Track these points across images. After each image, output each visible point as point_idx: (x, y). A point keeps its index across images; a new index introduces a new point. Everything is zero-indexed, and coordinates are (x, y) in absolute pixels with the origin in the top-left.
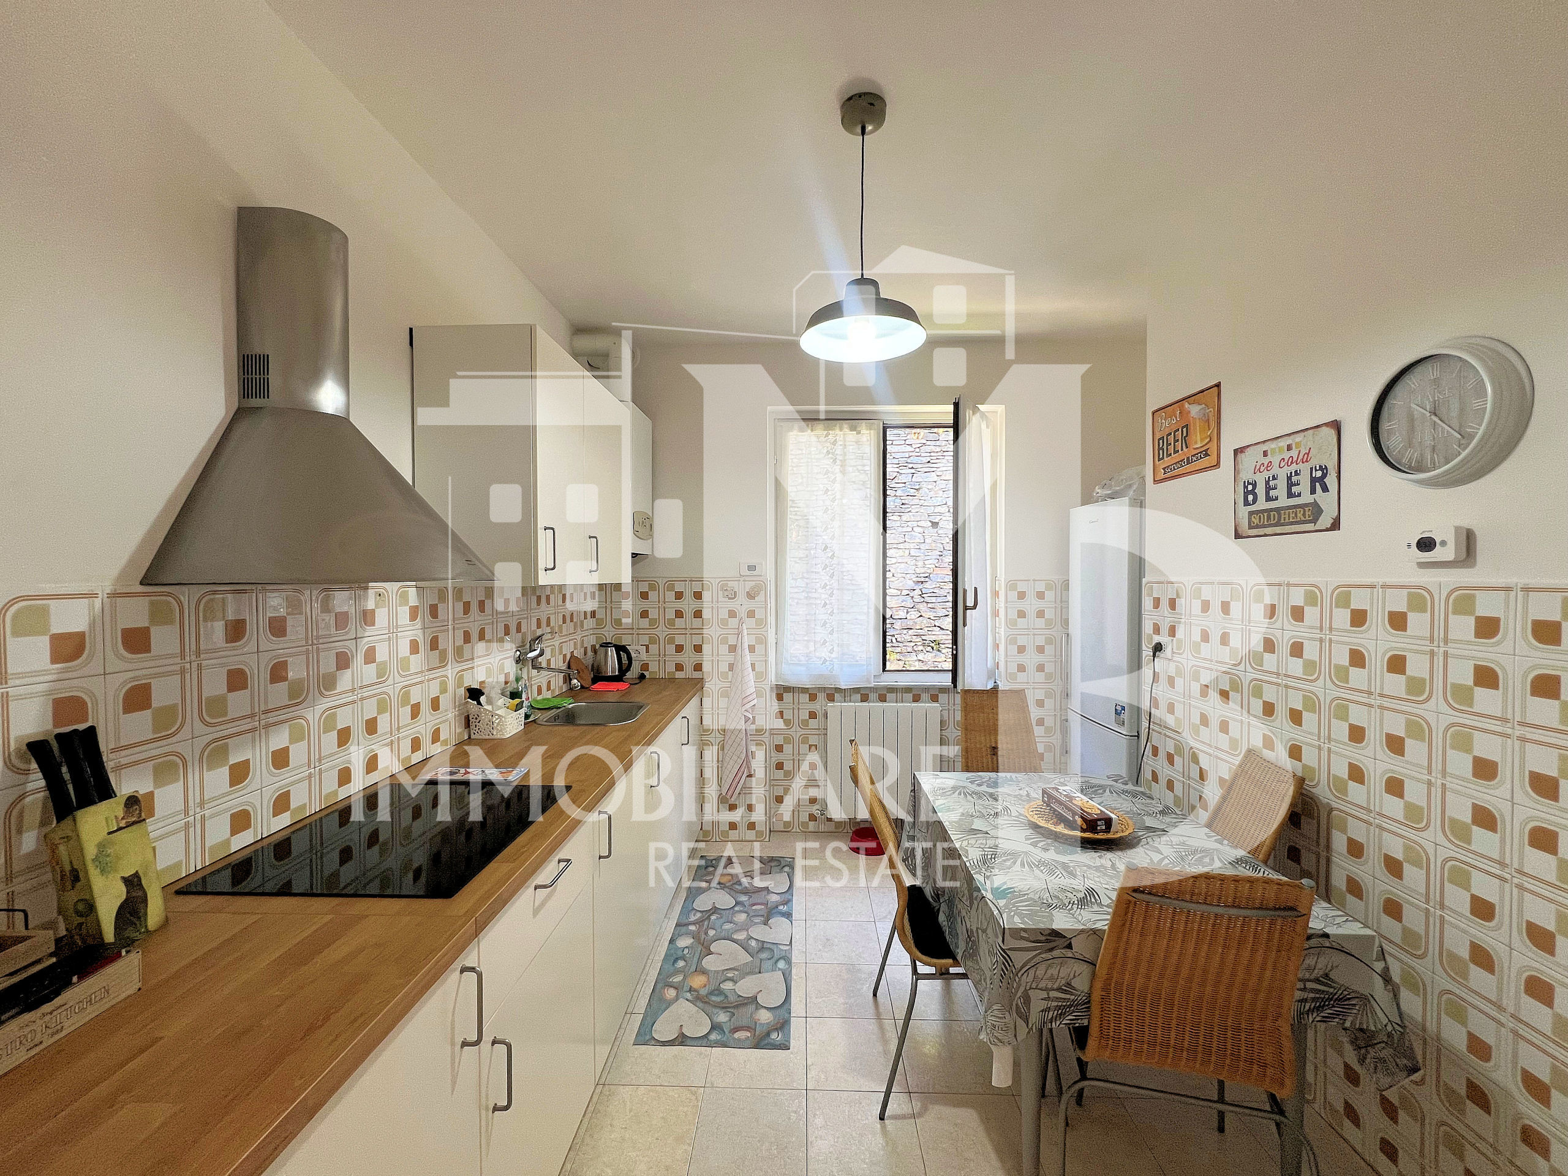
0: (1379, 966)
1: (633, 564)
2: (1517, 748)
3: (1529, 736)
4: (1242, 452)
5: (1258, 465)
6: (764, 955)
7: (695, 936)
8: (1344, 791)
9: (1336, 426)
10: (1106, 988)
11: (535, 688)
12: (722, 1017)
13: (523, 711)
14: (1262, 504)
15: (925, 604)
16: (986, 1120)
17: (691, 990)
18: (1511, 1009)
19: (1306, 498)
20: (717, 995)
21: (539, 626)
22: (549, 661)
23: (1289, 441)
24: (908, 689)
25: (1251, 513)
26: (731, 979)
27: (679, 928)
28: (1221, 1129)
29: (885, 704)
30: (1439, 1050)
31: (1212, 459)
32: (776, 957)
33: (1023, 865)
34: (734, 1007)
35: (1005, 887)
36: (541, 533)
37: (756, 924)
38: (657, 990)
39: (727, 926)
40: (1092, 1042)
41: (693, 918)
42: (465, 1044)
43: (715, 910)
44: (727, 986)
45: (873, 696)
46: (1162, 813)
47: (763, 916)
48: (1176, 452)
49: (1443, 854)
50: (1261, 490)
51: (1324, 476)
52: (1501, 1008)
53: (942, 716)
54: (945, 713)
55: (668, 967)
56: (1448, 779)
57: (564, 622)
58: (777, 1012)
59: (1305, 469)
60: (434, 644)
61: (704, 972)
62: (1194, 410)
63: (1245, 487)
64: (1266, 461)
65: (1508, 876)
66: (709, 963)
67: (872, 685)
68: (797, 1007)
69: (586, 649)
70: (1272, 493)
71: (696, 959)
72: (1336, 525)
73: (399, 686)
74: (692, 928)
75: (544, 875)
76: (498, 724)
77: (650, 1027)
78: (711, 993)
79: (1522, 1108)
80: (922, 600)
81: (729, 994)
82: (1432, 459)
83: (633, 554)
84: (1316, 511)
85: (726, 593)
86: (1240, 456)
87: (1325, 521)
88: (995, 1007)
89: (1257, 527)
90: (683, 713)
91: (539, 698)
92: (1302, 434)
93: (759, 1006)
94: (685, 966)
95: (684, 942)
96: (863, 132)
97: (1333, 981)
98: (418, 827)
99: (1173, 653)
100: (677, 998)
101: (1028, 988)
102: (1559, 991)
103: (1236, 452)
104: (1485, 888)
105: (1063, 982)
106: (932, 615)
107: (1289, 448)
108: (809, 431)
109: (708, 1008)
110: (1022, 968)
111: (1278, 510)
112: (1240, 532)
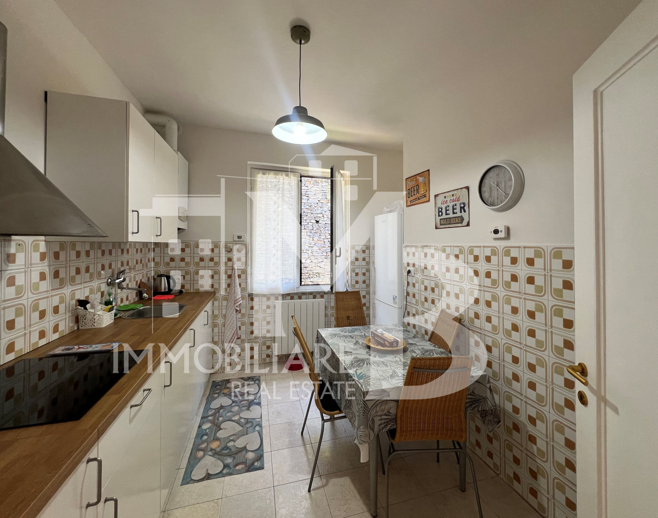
0: (488, 386)
1: (178, 233)
2: (523, 302)
3: (527, 298)
4: (437, 196)
5: (443, 201)
6: (248, 425)
7: (213, 422)
8: (473, 322)
9: (467, 188)
10: (402, 411)
11: (119, 300)
12: (229, 460)
13: (114, 311)
14: (444, 216)
15: (313, 257)
16: (353, 481)
17: (211, 450)
18: (525, 395)
19: (459, 214)
20: (226, 450)
21: (122, 265)
22: (128, 285)
23: (452, 193)
24: (311, 293)
25: (441, 219)
26: (233, 440)
27: (203, 419)
28: (438, 461)
29: (301, 300)
30: (504, 413)
31: (426, 199)
32: (254, 425)
33: (367, 364)
34: (235, 454)
35: (362, 374)
36: (130, 213)
37: (244, 410)
38: (193, 454)
39: (229, 414)
40: (398, 435)
41: (210, 413)
42: (89, 505)
43: (222, 407)
44: (231, 444)
45: (296, 297)
46: (414, 337)
47: (246, 406)
48: (414, 195)
49: (504, 342)
50: (444, 211)
51: (464, 206)
52: (522, 395)
53: (325, 304)
54: (327, 303)
55: (199, 441)
56: (504, 315)
57: (137, 263)
58: (257, 452)
59: (458, 203)
60: (56, 274)
61: (218, 439)
62: (421, 179)
63: (439, 210)
64: (445, 200)
65: (522, 347)
66: (220, 434)
67: (295, 292)
68: (266, 447)
69: (149, 278)
70: (448, 212)
71: (213, 433)
72: (468, 225)
73: (30, 300)
74: (210, 418)
75: (136, 400)
76: (98, 319)
77: (189, 474)
78: (223, 449)
79: (529, 429)
80: (312, 255)
81: (232, 448)
82: (497, 202)
83: (178, 228)
84: (462, 219)
85: (227, 249)
86: (437, 198)
87: (465, 223)
88: (361, 427)
89: (443, 225)
90: (205, 309)
91: (122, 305)
92: (457, 191)
93: (247, 451)
94: (208, 438)
95: (206, 426)
96: (301, 43)
97: (475, 393)
98: (42, 385)
99: (414, 274)
100: (204, 456)
101: (374, 416)
102: (537, 385)
103: (436, 196)
104: (516, 352)
105: (387, 411)
106: (316, 261)
107: (453, 195)
108: (267, 175)
109: (221, 457)
110: (371, 408)
111: (450, 218)
112: (437, 226)
